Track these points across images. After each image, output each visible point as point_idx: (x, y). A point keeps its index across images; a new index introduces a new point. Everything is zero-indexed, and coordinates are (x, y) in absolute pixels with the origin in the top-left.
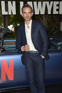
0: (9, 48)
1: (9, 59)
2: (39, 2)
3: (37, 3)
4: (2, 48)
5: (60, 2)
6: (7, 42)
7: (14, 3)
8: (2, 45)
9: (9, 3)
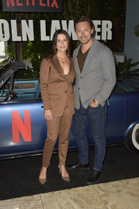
0: (25, 93)
1: (24, 111)
2: (70, 21)
3: (68, 23)
4: (13, 94)
5: (103, 21)
6: (21, 84)
7: (31, 22)
8: (13, 89)
9: (24, 22)
